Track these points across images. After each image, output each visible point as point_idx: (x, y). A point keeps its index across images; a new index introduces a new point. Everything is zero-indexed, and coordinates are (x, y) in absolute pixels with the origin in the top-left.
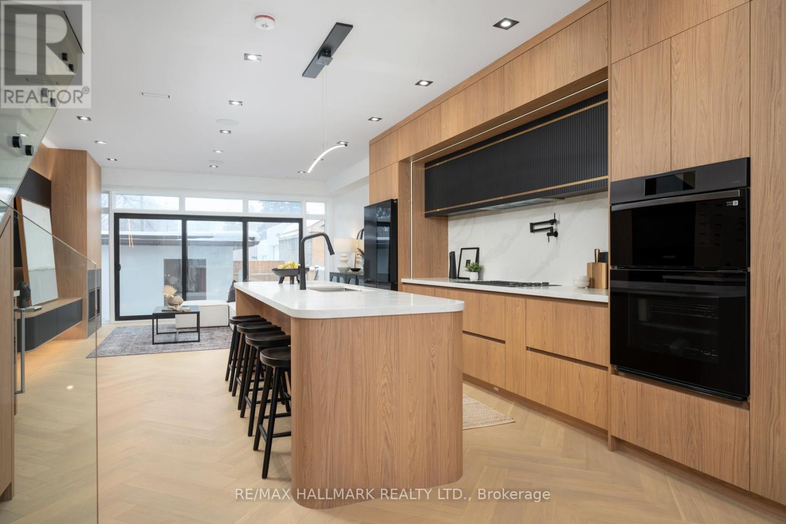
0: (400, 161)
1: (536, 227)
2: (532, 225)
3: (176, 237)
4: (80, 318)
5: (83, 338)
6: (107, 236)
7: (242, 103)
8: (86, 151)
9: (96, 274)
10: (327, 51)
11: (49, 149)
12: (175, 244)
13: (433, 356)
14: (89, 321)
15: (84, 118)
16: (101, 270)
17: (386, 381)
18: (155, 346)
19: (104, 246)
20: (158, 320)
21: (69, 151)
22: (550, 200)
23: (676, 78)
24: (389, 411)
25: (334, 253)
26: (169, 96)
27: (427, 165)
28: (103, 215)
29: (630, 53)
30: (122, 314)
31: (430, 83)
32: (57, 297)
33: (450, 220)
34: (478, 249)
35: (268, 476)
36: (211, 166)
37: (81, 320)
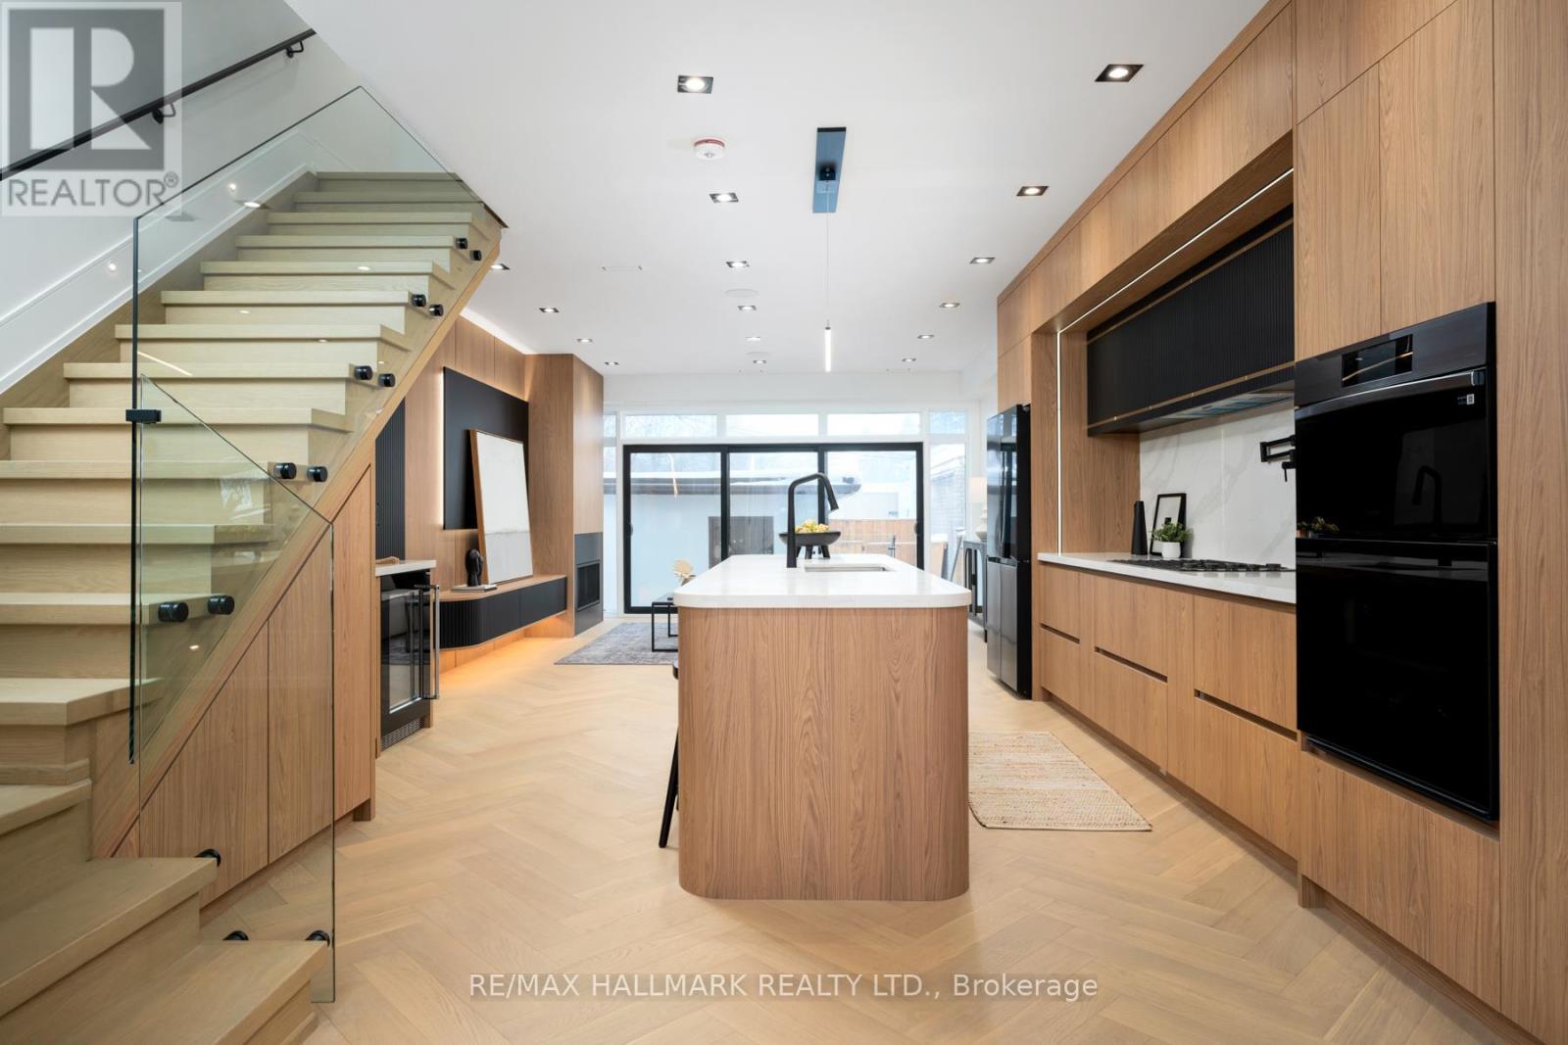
0: (1035, 332)
1: (1274, 451)
2: (1265, 446)
3: (712, 481)
4: (564, 606)
5: (568, 636)
6: (614, 480)
7: (749, 263)
8: (572, 355)
9: (593, 540)
10: (828, 170)
11: (524, 356)
12: (712, 492)
13: (897, 681)
14: (577, 611)
15: (549, 310)
16: (602, 533)
17: (810, 713)
18: (655, 653)
19: (606, 497)
20: (672, 615)
21: (551, 356)
22: (1281, 395)
23: (1386, 144)
24: (816, 763)
25: (837, 507)
26: (640, 268)
27: (1091, 334)
28: (606, 449)
29: (1322, 100)
30: (634, 604)
31: (1043, 189)
32: (531, 573)
33: (1146, 440)
34: (1183, 496)
35: (668, 844)
36: (755, 362)
37: (565, 608)
